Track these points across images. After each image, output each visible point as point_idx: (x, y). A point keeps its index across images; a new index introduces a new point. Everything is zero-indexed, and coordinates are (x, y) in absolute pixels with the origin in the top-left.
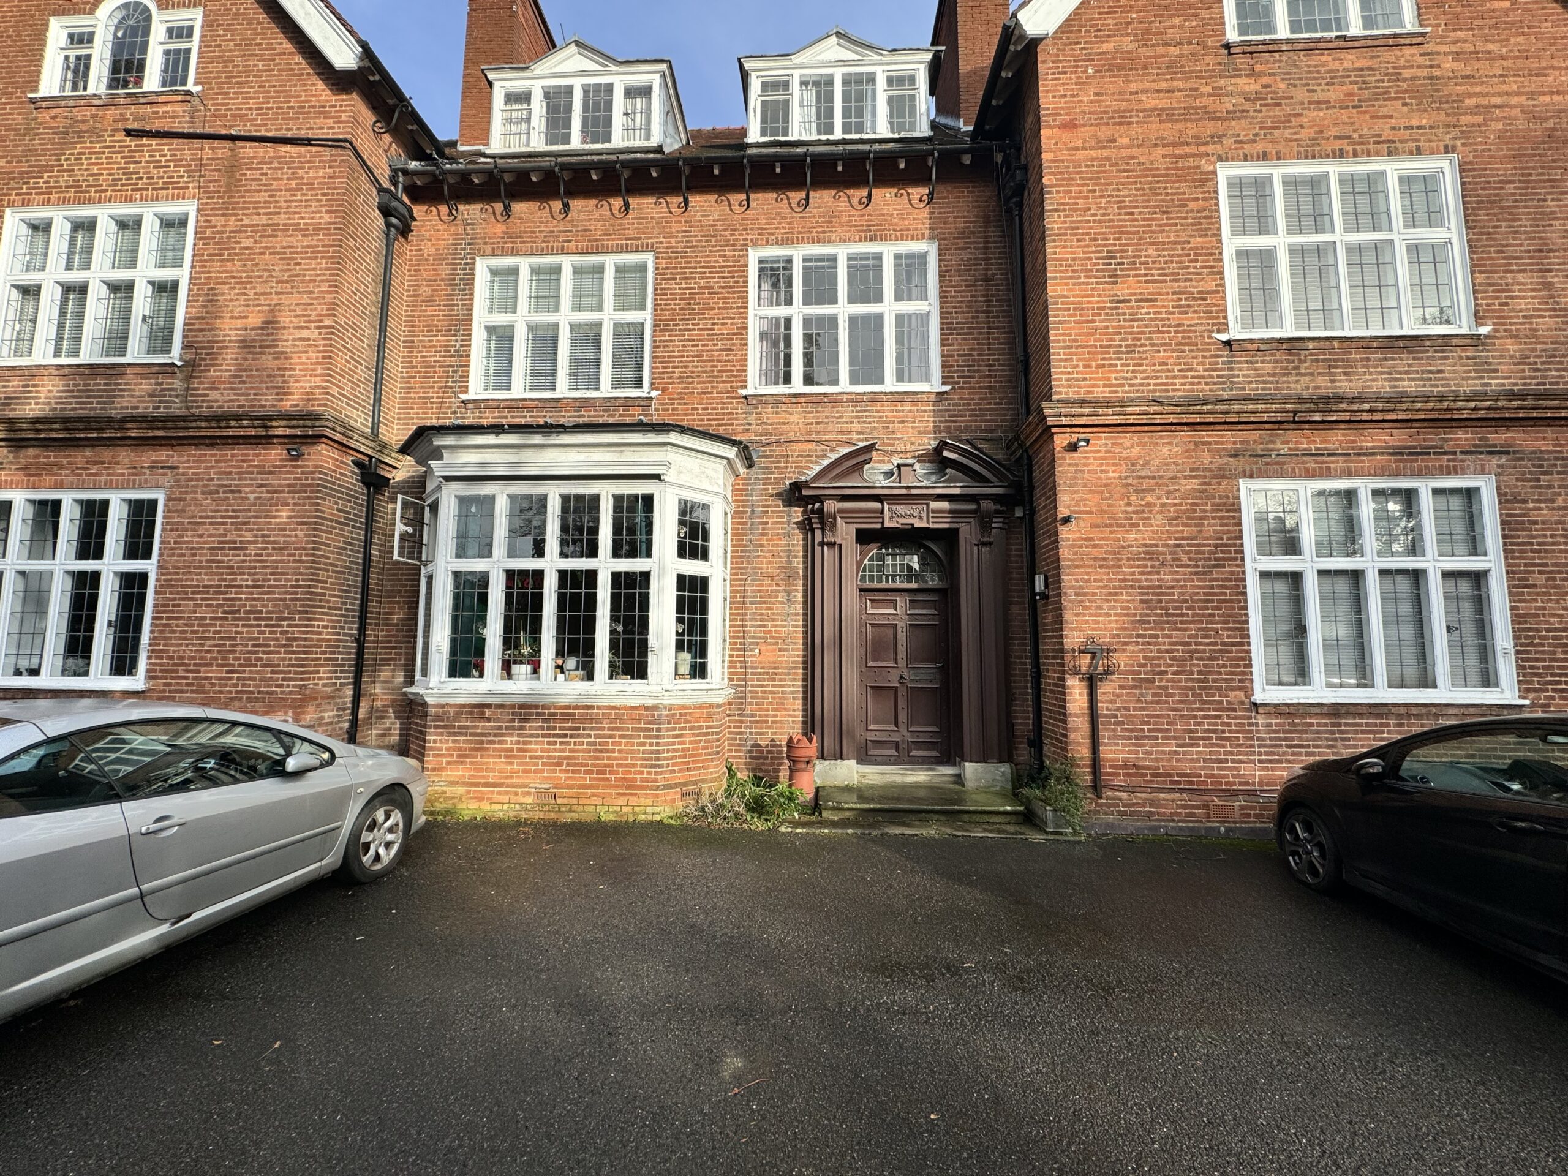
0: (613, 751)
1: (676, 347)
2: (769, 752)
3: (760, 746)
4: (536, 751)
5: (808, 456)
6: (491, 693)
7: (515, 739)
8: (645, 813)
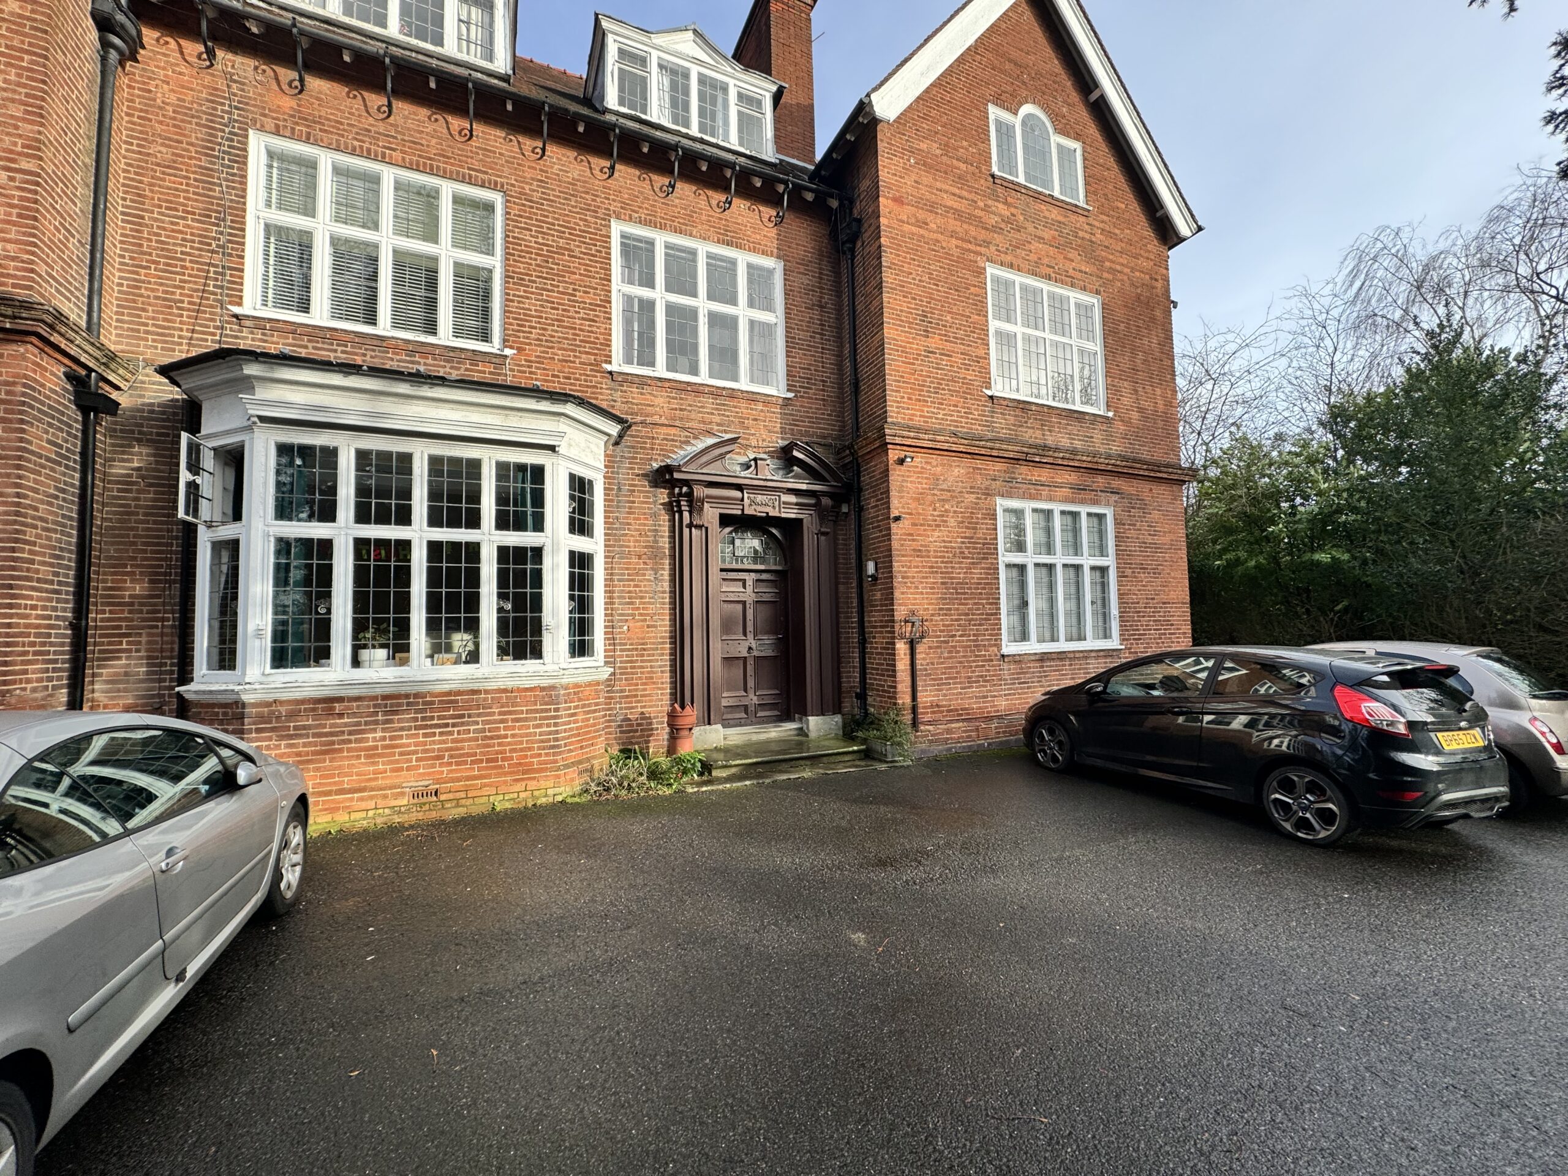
0: (506, 736)
1: (532, 305)
2: (638, 725)
3: (629, 720)
4: (409, 745)
5: (673, 440)
6: (342, 684)
7: (379, 734)
8: (546, 796)
